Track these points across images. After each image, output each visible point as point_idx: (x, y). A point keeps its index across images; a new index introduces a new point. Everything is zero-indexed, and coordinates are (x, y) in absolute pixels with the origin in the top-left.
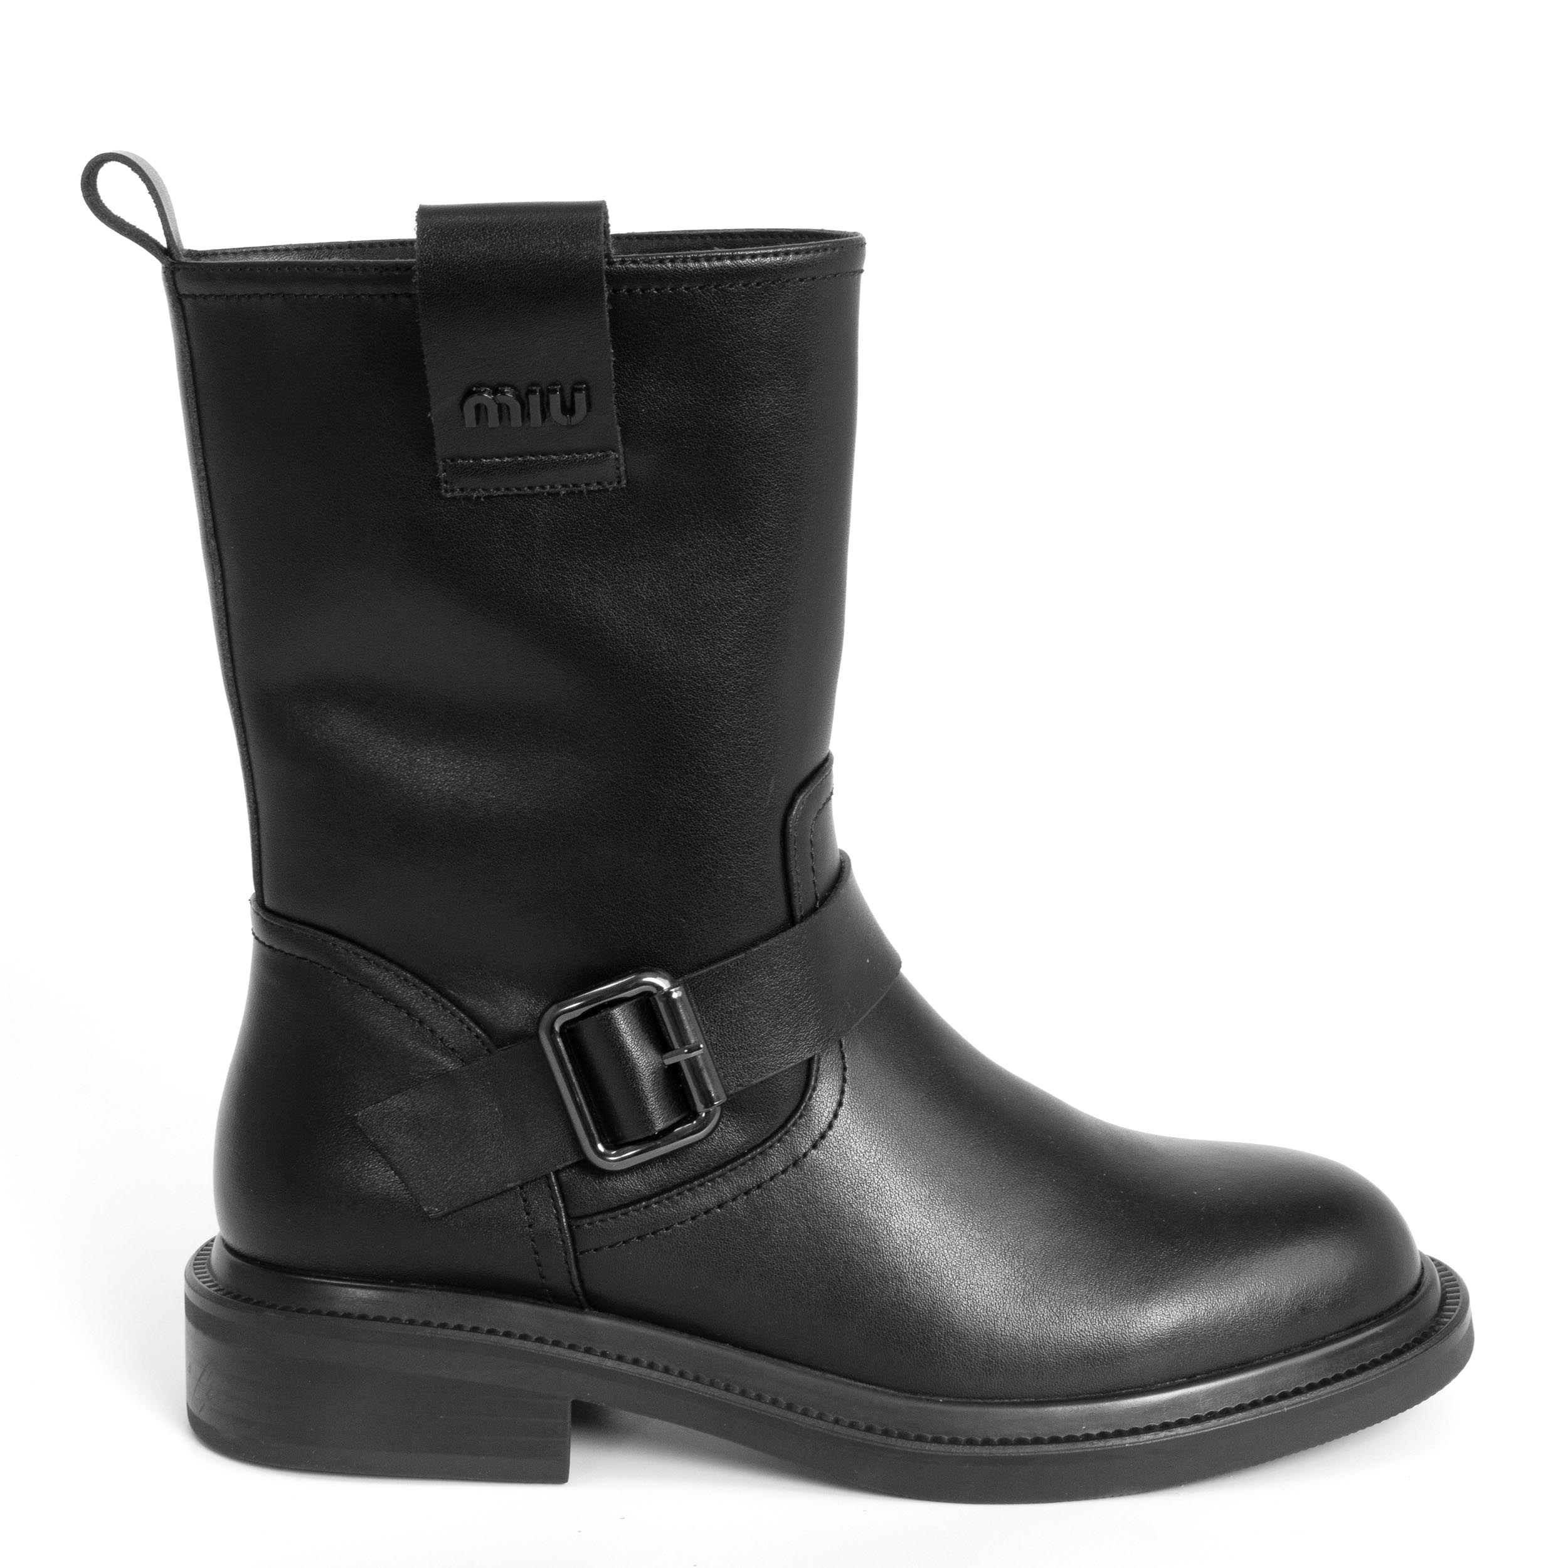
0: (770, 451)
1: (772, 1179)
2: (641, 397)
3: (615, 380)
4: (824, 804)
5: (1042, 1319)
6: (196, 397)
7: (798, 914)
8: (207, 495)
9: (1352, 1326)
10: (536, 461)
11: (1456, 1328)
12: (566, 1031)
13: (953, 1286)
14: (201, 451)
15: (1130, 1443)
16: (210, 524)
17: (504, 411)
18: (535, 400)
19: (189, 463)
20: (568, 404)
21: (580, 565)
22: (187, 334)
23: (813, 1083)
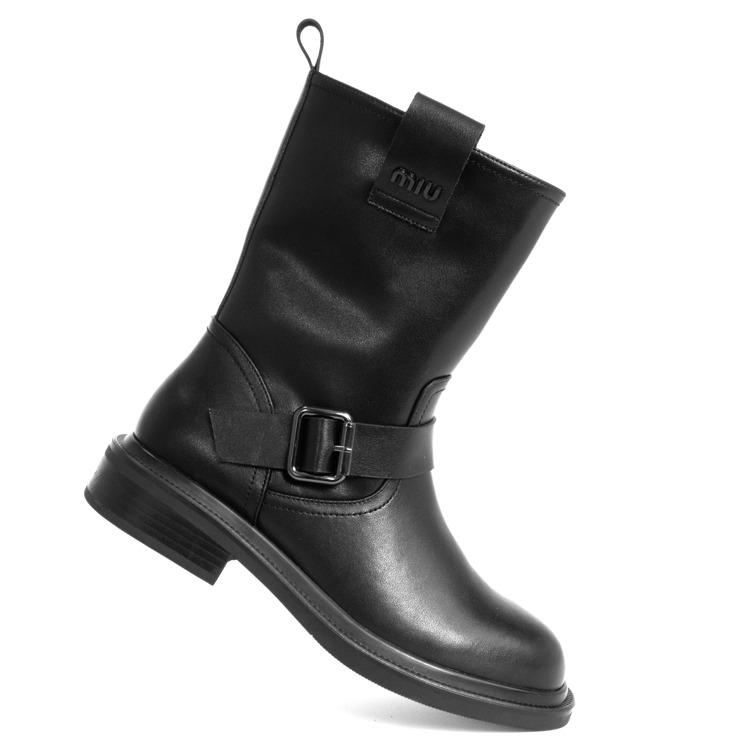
0: (494, 249)
1: (349, 515)
2: (458, 204)
3: (453, 192)
4: (440, 391)
5: (419, 620)
6: (296, 123)
7: (411, 424)
8: (280, 160)
9: (529, 688)
10: (408, 207)
11: (566, 711)
12: (304, 418)
13: (393, 590)
14: (287, 143)
15: (427, 683)
16: (275, 171)
17: (407, 182)
18: (421, 184)
19: (279, 146)
20: (432, 192)
21: (403, 254)
22: (306, 99)
23: (382, 489)
